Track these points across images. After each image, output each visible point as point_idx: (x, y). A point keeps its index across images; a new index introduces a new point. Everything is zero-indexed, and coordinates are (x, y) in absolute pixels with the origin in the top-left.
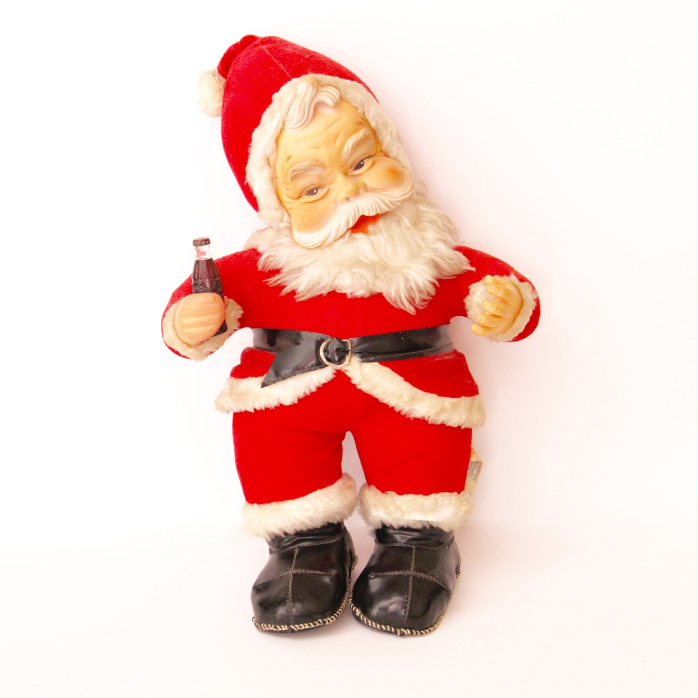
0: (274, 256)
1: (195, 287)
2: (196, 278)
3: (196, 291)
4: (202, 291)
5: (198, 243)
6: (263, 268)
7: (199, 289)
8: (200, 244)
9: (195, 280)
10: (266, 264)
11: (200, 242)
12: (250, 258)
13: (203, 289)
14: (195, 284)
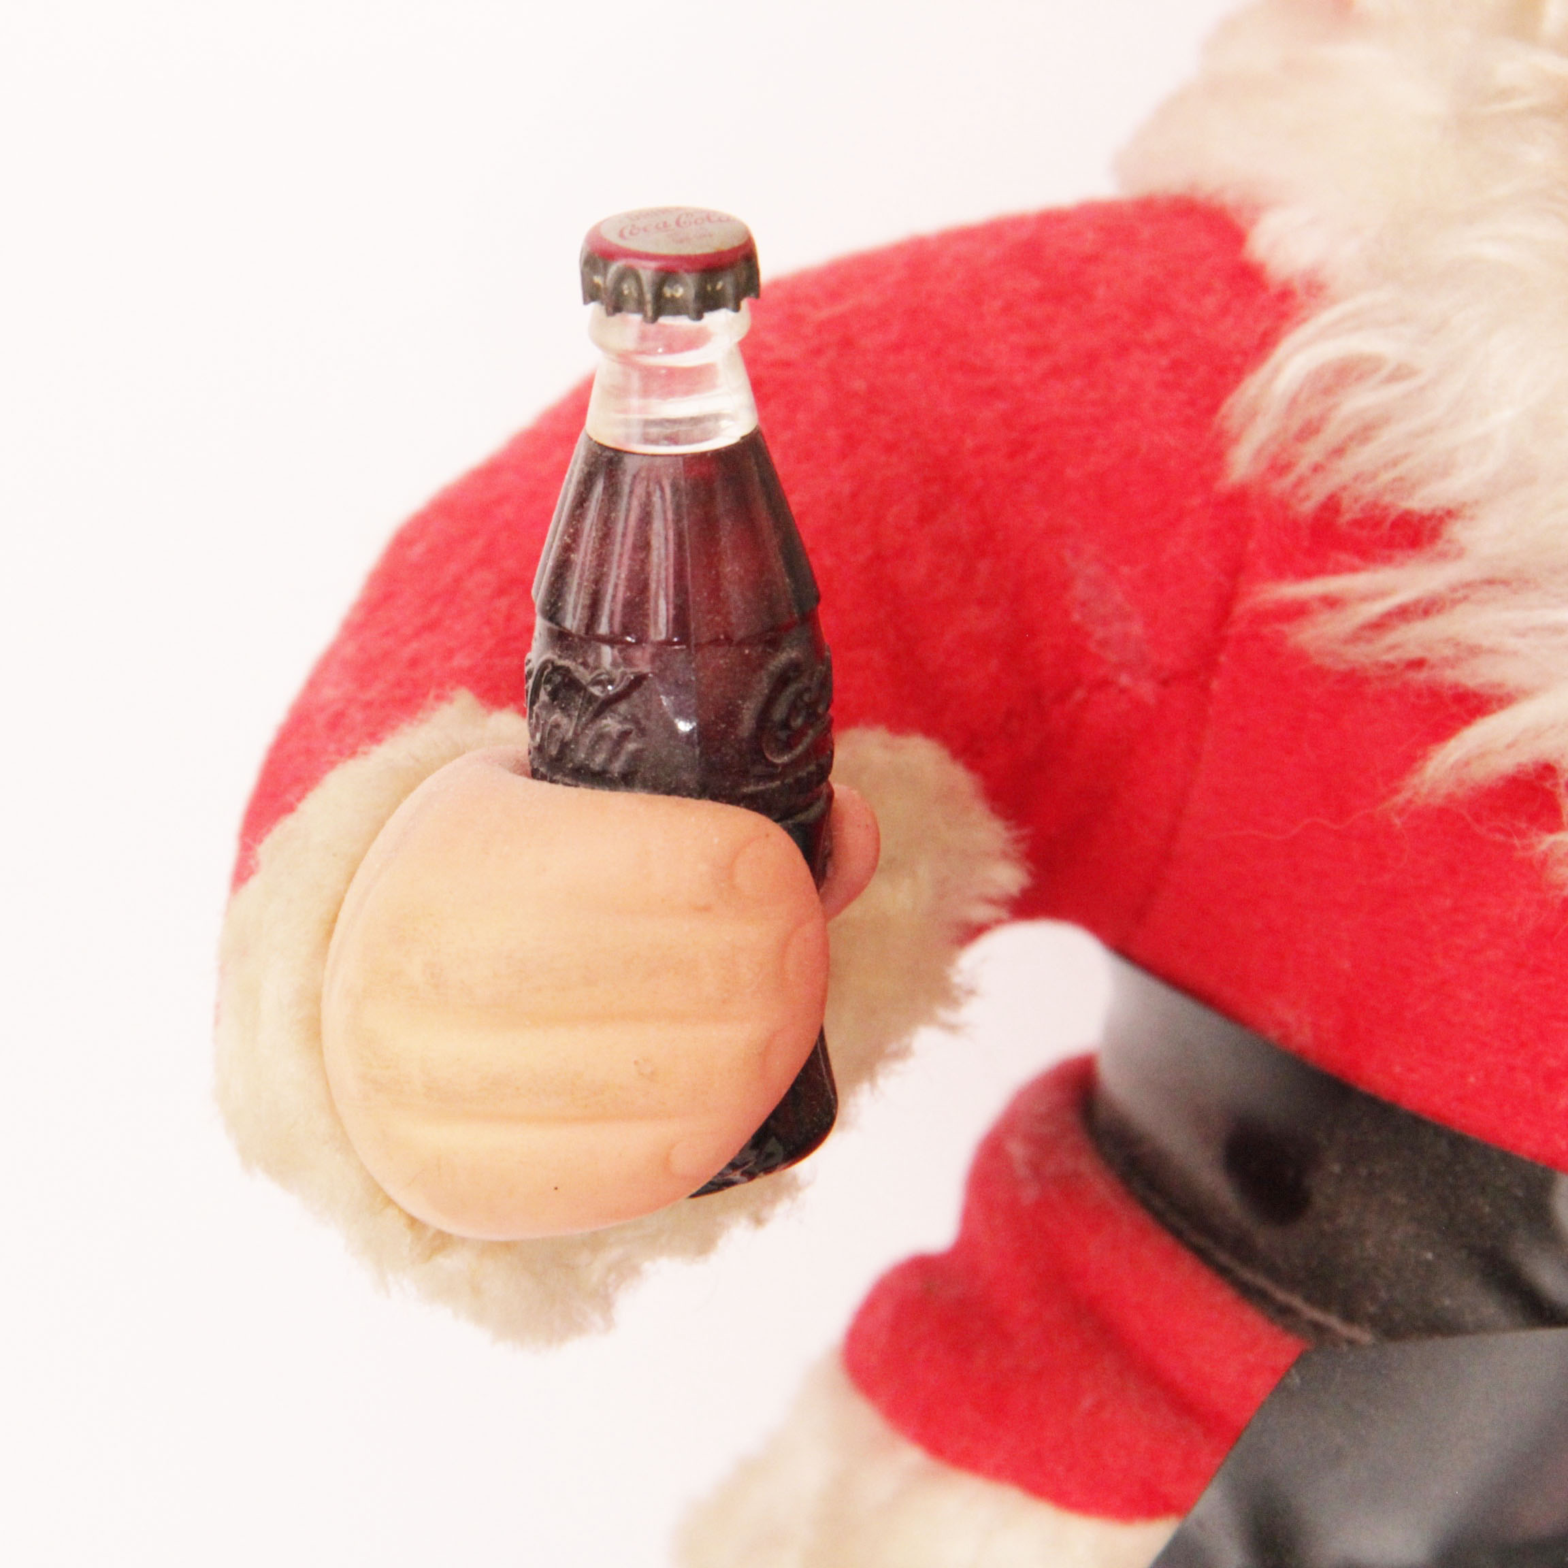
0: (1395, 377)
1: (549, 707)
2: (572, 621)
3: (554, 751)
4: (617, 767)
5: (628, 288)
6: (1279, 468)
7: (586, 741)
8: (649, 297)
9: (560, 638)
10: (1309, 431)
11: (647, 272)
12: (1167, 309)
13: (631, 746)
14: (558, 679)
